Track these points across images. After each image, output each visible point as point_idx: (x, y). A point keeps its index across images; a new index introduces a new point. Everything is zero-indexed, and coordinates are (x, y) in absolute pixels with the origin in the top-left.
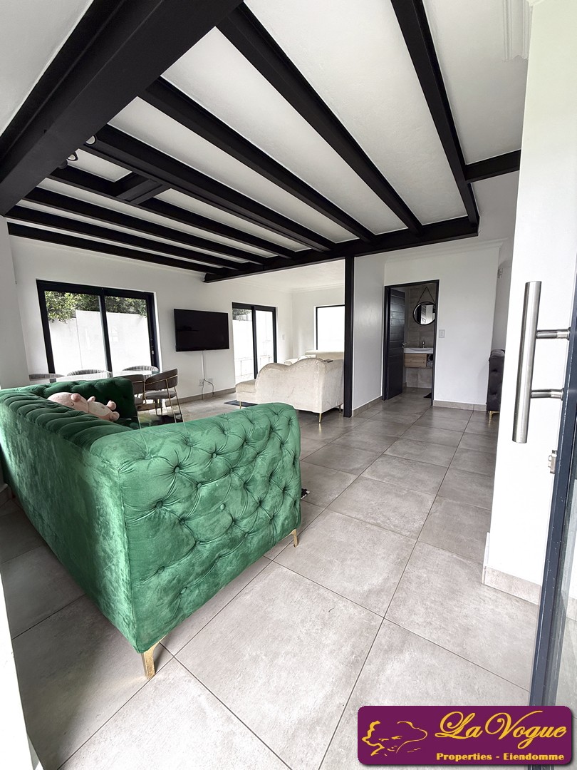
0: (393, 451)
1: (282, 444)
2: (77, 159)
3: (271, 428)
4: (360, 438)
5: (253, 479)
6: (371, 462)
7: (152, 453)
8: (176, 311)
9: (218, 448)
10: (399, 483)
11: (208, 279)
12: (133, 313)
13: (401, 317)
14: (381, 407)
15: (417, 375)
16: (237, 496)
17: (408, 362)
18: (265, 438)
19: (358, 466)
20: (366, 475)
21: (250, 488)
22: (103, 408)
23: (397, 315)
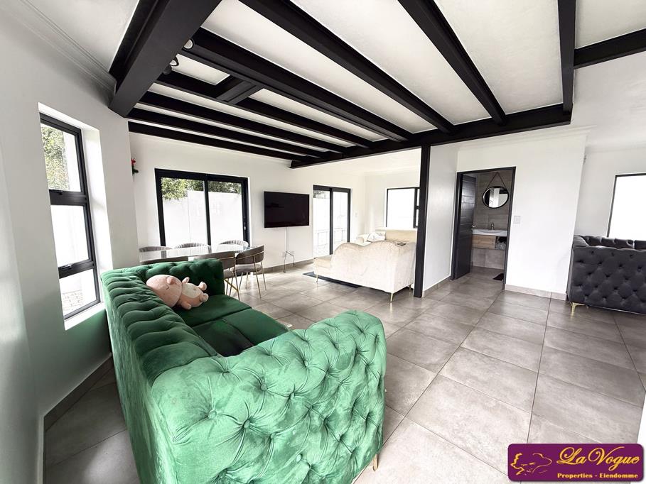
0: (471, 344)
1: (368, 365)
2: (178, 64)
3: (357, 349)
4: (433, 324)
5: (335, 414)
6: (449, 356)
7: (218, 406)
8: (265, 192)
9: (297, 388)
10: (484, 389)
11: (293, 166)
12: (232, 192)
13: (472, 201)
14: (449, 287)
15: (485, 255)
16: (316, 440)
17: (475, 242)
18: (350, 366)
19: (434, 360)
20: (445, 373)
21: (332, 424)
22: (195, 290)
23: (468, 199)
